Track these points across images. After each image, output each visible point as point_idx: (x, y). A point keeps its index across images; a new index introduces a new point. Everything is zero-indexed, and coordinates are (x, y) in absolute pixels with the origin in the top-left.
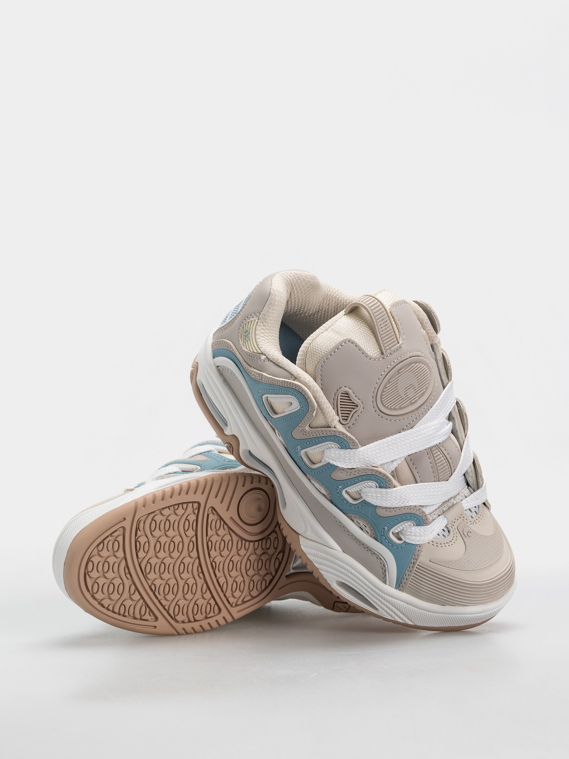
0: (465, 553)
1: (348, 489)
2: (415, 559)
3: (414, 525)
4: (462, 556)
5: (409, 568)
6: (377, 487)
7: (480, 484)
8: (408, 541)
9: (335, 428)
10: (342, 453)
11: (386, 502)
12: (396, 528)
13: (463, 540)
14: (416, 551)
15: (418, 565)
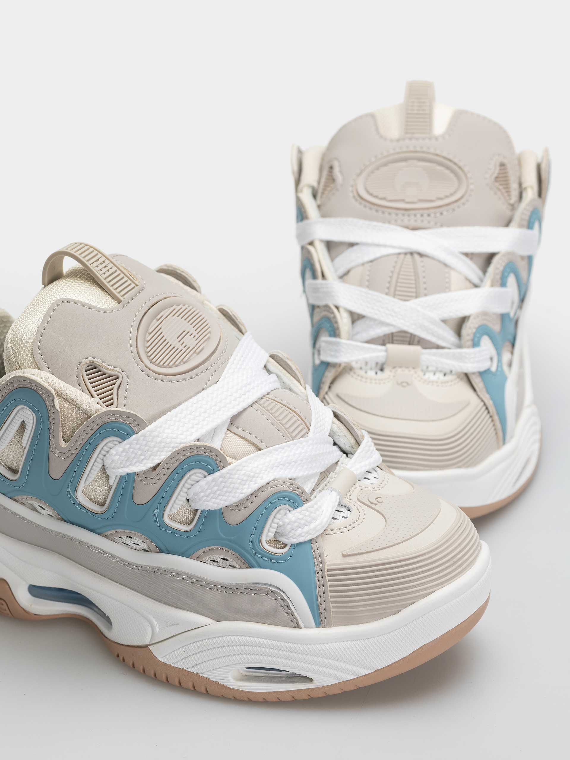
0: (386, 523)
1: (170, 510)
2: (319, 564)
3: (290, 511)
4: (386, 528)
5: (319, 581)
6: (205, 477)
7: (359, 436)
8: (295, 541)
9: (96, 412)
10: (128, 446)
11: (231, 494)
12: (269, 531)
13: (375, 510)
14: (314, 551)
15: (328, 570)
